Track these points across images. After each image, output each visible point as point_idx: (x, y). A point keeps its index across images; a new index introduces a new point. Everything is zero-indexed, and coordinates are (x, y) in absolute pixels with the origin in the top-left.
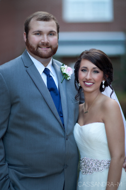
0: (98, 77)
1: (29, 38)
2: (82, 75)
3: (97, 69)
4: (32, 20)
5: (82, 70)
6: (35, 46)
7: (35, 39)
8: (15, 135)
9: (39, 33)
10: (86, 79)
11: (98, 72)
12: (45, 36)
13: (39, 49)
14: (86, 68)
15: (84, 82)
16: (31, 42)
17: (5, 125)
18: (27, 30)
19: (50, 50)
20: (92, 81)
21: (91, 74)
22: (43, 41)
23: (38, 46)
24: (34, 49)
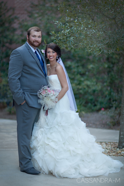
0: (55, 54)
1: (30, 38)
2: (48, 54)
3: (54, 51)
4: (32, 31)
5: (48, 52)
6: (32, 41)
7: (33, 39)
8: (26, 77)
9: (35, 36)
10: (50, 56)
11: (54, 52)
12: (37, 38)
13: (34, 43)
14: (50, 51)
15: (49, 57)
16: (30, 40)
17: (21, 73)
18: (29, 34)
19: (38, 43)
20: (53, 56)
21: (52, 53)
22: (36, 40)
23: (34, 42)
24: (32, 43)
